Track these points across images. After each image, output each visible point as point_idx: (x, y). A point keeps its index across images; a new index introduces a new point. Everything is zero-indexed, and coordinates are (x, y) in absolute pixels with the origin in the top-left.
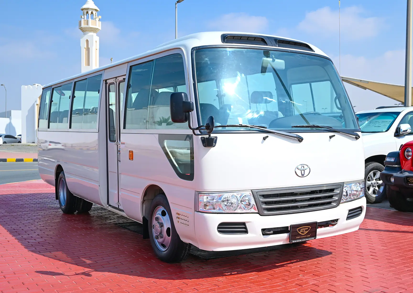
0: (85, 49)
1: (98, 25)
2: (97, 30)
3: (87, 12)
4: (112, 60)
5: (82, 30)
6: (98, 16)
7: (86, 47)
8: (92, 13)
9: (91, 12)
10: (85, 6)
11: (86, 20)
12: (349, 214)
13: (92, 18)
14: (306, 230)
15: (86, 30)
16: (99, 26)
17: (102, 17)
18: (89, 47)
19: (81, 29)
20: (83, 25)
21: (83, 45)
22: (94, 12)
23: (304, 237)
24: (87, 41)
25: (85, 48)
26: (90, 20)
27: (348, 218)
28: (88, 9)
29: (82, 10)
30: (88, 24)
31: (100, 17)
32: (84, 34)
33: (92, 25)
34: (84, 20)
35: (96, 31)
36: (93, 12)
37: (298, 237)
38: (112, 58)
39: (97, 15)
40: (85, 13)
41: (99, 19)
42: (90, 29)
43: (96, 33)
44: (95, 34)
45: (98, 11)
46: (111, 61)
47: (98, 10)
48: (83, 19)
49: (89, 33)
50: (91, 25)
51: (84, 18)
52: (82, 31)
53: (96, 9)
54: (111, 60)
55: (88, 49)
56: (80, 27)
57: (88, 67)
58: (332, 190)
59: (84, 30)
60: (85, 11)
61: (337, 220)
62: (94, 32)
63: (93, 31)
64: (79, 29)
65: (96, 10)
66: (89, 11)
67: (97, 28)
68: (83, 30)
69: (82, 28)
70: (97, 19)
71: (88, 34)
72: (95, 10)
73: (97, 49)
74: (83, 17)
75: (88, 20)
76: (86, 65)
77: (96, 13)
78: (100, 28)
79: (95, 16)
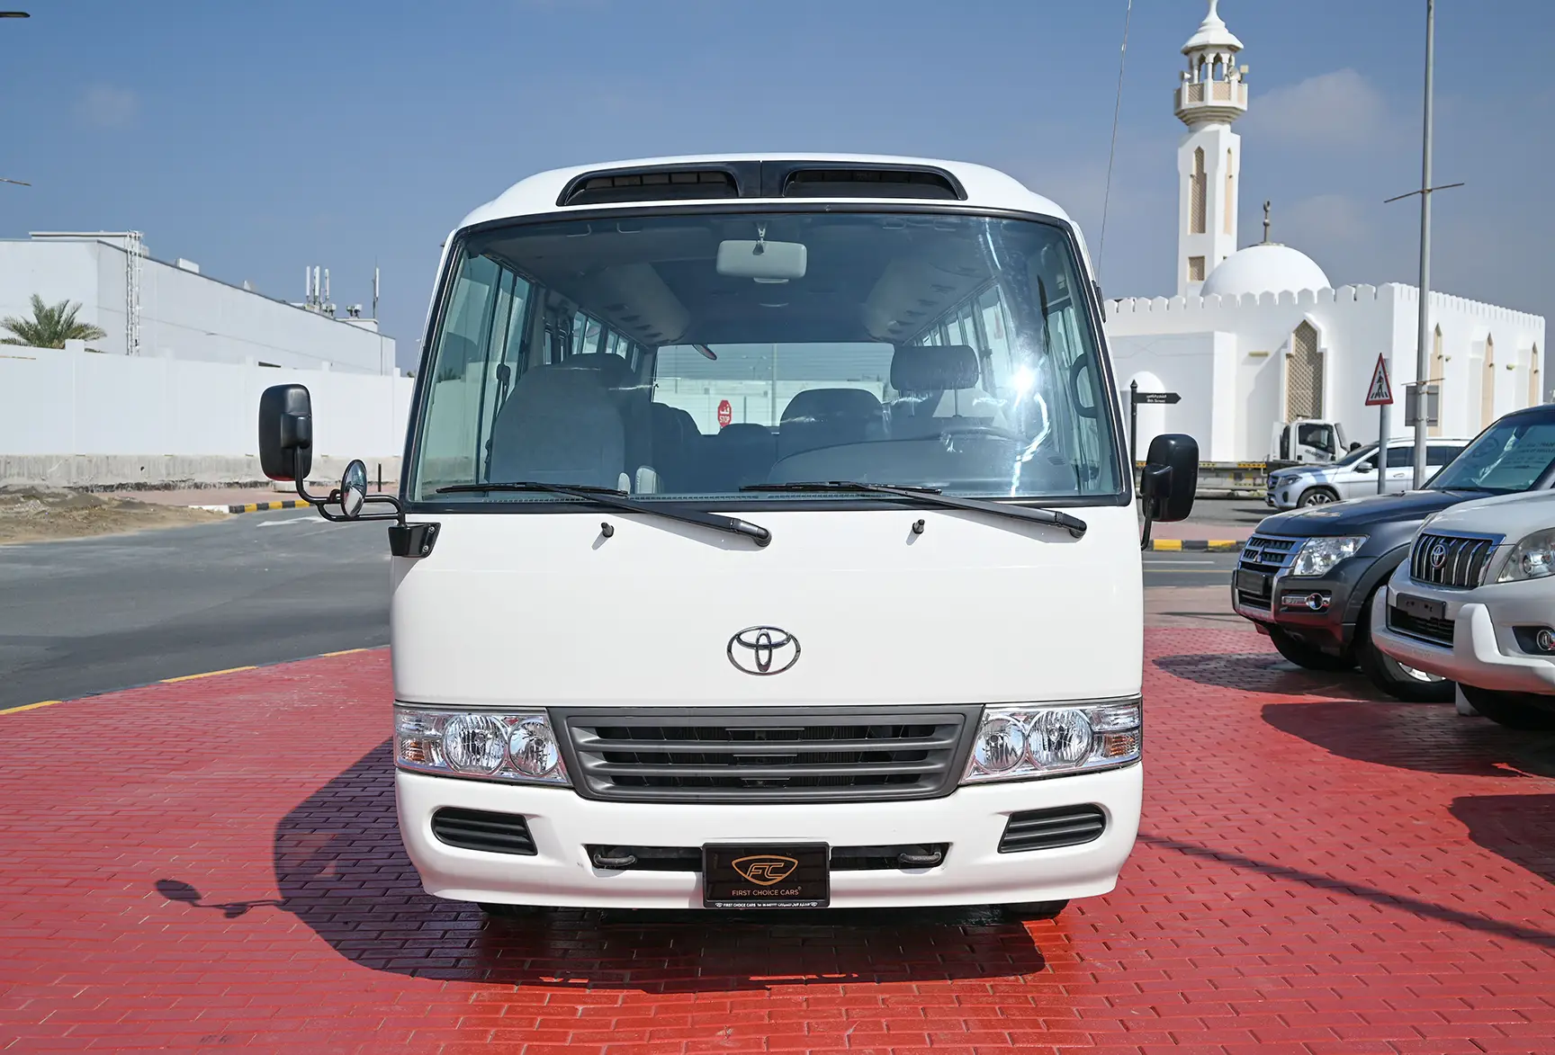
0: (1191, 180)
1: (1238, 97)
2: (1233, 113)
3: (1202, 60)
4: (1268, 209)
5: (1184, 119)
6: (1238, 66)
7: (1194, 173)
8: (1218, 59)
9: (1214, 55)
10: (1195, 40)
11: (1196, 85)
12: (1008, 831)
13: (1218, 76)
14: (775, 871)
15: (1197, 117)
16: (1240, 100)
17: (1250, 70)
18: (1205, 171)
19: (1181, 115)
20: (1187, 103)
21: (1187, 165)
22: (1225, 57)
23: (769, 893)
24: (1200, 152)
25: (1192, 176)
26: (1210, 83)
27: (1006, 845)
28: (1204, 47)
29: (1187, 52)
30: (1201, 98)
31: (1245, 69)
32: (1192, 131)
33: (1214, 98)
34: (1190, 86)
35: (1228, 117)
36: (1222, 55)
37: (740, 893)
38: (1268, 203)
39: (1233, 63)
40: (1195, 62)
41: (1242, 75)
42: (1209, 113)
43: (1230, 123)
44: (1224, 129)
45: (1239, 52)
46: (1266, 211)
47: (1238, 48)
48: (1187, 84)
49: (1206, 126)
50: (1211, 100)
51: (1191, 80)
52: (1185, 122)
53: (1232, 45)
54: (1265, 209)
55: (1201, 179)
56: (1178, 110)
57: (1202, 235)
58: (926, 731)
59: (1191, 120)
60: (1196, 57)
61: (944, 848)
62: (1223, 121)
63: (1218, 119)
64: (1176, 118)
65: (1232, 48)
66: (1208, 54)
67: (1235, 108)
68: (1189, 116)
69: (1183, 111)
70: (1235, 78)
71: (1203, 128)
72: (1227, 50)
73: (1232, 174)
74: (1187, 76)
75: (1203, 85)
76: (1193, 230)
77: (1233, 58)
78: (1244, 107)
79: (1229, 67)
